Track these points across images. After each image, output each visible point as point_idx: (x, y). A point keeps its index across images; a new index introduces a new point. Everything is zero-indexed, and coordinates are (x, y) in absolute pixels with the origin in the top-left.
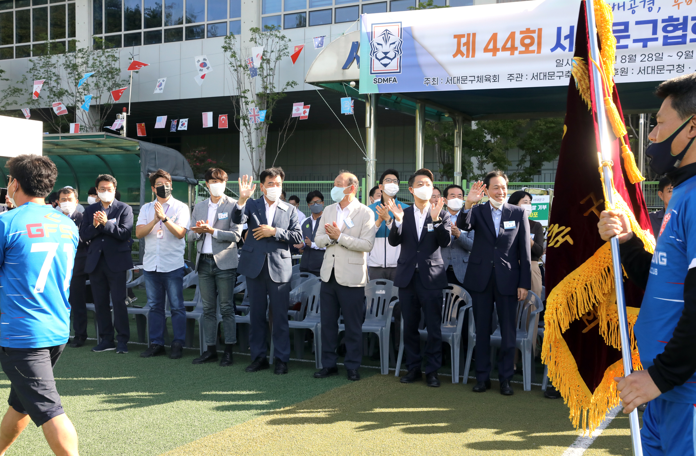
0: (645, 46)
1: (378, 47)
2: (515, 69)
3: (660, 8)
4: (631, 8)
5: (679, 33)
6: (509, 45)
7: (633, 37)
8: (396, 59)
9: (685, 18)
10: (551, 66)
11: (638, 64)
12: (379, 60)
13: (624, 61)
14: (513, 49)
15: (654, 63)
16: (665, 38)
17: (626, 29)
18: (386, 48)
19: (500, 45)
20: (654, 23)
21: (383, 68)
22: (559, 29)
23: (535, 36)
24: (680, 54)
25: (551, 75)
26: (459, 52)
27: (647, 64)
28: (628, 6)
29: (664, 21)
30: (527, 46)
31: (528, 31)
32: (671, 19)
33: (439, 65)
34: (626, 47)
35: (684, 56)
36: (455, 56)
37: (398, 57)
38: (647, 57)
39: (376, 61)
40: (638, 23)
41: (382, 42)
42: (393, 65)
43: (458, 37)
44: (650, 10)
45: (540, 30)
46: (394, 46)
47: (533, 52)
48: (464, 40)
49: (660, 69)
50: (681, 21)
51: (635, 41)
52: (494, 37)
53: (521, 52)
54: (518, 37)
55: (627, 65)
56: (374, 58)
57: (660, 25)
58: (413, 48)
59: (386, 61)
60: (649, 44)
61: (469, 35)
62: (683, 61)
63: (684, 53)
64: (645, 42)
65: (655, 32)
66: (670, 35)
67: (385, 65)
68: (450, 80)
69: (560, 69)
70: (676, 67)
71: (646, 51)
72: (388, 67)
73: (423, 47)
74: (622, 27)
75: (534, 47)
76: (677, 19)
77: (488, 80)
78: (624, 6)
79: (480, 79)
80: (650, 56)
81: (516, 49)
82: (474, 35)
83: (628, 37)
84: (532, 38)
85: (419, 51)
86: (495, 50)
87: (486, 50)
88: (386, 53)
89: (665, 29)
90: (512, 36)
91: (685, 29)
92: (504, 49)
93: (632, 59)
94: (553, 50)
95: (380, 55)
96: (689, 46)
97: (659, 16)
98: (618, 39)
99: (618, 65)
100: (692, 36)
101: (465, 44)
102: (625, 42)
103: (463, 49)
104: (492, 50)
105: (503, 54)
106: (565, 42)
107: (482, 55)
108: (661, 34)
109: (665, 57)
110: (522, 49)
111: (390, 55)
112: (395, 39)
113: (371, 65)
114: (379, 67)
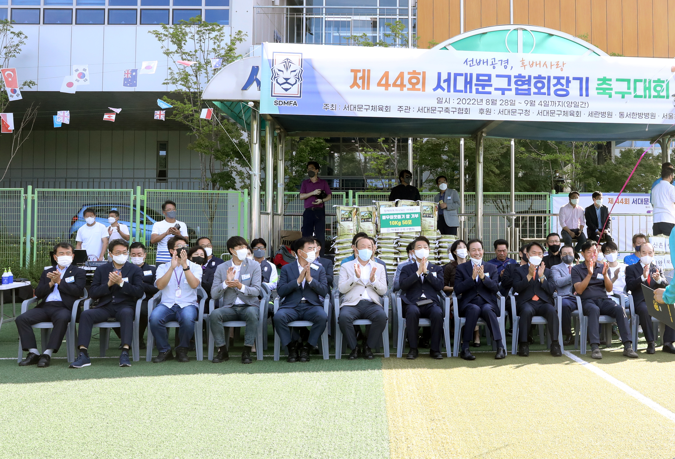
0: (503, 94)
1: (279, 73)
2: (404, 103)
3: (512, 67)
4: (492, 64)
5: (526, 87)
6: (399, 82)
7: (494, 86)
8: (296, 85)
9: (530, 77)
10: (433, 103)
11: (498, 107)
12: (280, 85)
13: (488, 103)
15: (509, 107)
16: (516, 89)
17: (489, 81)
18: (287, 74)
19: (391, 82)
20: (509, 77)
21: (284, 92)
22: (439, 74)
23: (420, 77)
24: (526, 102)
25: (433, 110)
26: (355, 84)
27: (504, 107)
28: (490, 63)
29: (515, 77)
30: (414, 85)
31: (414, 72)
32: (520, 76)
33: (338, 94)
34: (490, 93)
35: (529, 104)
36: (352, 87)
37: (298, 83)
38: (504, 102)
39: (277, 85)
40: (498, 76)
41: (283, 68)
42: (294, 90)
43: (355, 71)
44: (506, 67)
45: (424, 73)
46: (295, 73)
47: (419, 90)
48: (360, 75)
49: (513, 112)
50: (527, 78)
51: (496, 89)
52: (386, 75)
53: (409, 89)
54: (406, 77)
55: (490, 107)
56: (275, 82)
57: (513, 80)
58: (314, 77)
59: (286, 86)
60: (506, 92)
61: (364, 71)
62: (528, 107)
63: (529, 102)
64: (503, 91)
65: (509, 84)
66: (520, 87)
67: (286, 90)
68: (347, 107)
69: (440, 105)
70: (524, 111)
71: (504, 98)
72: (288, 92)
73: (323, 77)
74: (487, 78)
75: (419, 86)
76: (524, 77)
77: (381, 109)
78: (487, 62)
79: (374, 108)
80: (506, 102)
81: (405, 86)
82: (369, 71)
83: (491, 86)
84: (418, 79)
85: (319, 80)
86: (387, 85)
87: (379, 84)
88: (287, 79)
89: (516, 83)
90: (401, 75)
91: (529, 84)
92: (395, 85)
93: (494, 102)
95: (282, 81)
96: (532, 97)
97: (513, 73)
98: (484, 86)
99: (484, 106)
100: (533, 90)
101: (361, 78)
102: (488, 89)
103: (359, 82)
104: (384, 85)
105: (394, 89)
106: (444, 85)
107: (376, 88)
108: (514, 86)
109: (517, 103)
110: (409, 86)
111: (291, 82)
112: (296, 67)
113: (272, 88)
114: (280, 91)
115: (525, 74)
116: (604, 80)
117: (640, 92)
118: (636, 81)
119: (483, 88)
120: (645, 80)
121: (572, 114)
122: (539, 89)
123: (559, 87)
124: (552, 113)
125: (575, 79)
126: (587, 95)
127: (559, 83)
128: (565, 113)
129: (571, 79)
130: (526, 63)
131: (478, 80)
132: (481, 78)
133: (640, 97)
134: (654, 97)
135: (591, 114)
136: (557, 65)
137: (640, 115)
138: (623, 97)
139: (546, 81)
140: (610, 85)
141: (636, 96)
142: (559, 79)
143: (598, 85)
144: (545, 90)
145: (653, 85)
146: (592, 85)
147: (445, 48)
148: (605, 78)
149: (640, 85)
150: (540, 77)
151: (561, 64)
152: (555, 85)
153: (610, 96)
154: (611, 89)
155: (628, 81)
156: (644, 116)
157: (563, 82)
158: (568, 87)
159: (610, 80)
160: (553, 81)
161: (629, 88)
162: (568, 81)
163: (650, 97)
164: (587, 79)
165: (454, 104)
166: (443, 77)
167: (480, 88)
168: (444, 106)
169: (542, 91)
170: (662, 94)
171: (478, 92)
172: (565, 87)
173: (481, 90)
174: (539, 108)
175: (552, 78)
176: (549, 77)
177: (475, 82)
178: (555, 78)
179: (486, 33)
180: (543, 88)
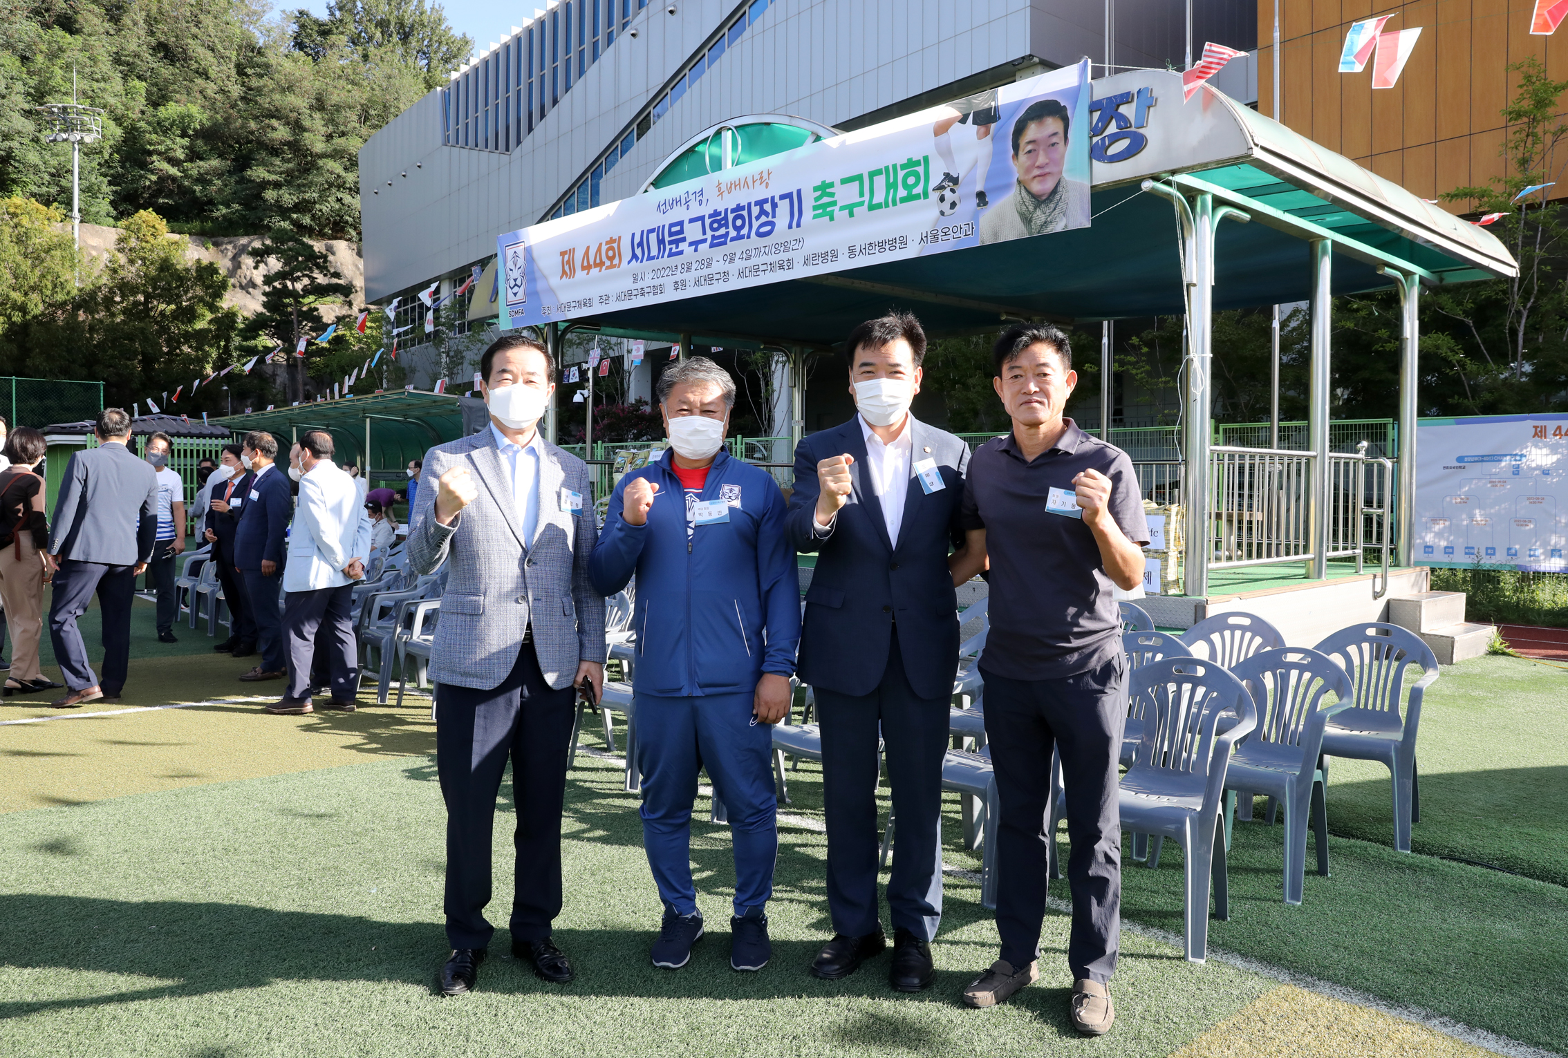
0: (696, 250)
1: (510, 272)
2: (603, 289)
3: (707, 200)
4: (686, 202)
5: (722, 231)
6: (598, 261)
7: (689, 240)
8: (522, 286)
9: (726, 210)
10: (627, 284)
11: (694, 274)
12: (512, 288)
13: (683, 271)
14: (602, 264)
15: (706, 272)
16: (713, 237)
17: (681, 232)
19: (592, 262)
20: (702, 218)
21: (515, 297)
22: (633, 234)
23: (615, 245)
24: (724, 258)
25: (629, 295)
26: (564, 272)
27: (700, 273)
28: (683, 201)
29: (710, 216)
30: (611, 259)
31: (611, 240)
32: (716, 213)
33: (551, 291)
34: (681, 253)
35: (727, 260)
36: (561, 278)
37: (524, 283)
38: (700, 264)
39: (509, 290)
40: (691, 221)
41: (513, 268)
42: (521, 291)
43: (563, 254)
44: (700, 203)
45: (619, 239)
46: (520, 270)
47: (616, 266)
48: (566, 257)
49: (709, 279)
50: (723, 215)
51: (691, 244)
52: (587, 252)
53: (608, 268)
55: (686, 276)
56: (508, 286)
57: (708, 221)
58: (533, 272)
59: (516, 289)
60: (700, 246)
61: (570, 250)
62: (727, 267)
63: (727, 257)
64: (695, 244)
65: (704, 233)
66: (717, 234)
68: (560, 308)
69: (636, 286)
70: (722, 275)
71: (699, 257)
72: (517, 297)
73: (540, 270)
74: (678, 228)
75: (616, 261)
76: (720, 213)
78: (680, 200)
79: (580, 304)
80: (702, 262)
81: (604, 264)
82: (574, 250)
83: (684, 240)
84: (613, 249)
85: (537, 275)
86: (589, 267)
87: (583, 268)
88: (515, 280)
89: (711, 227)
90: (600, 248)
91: (726, 226)
92: (596, 265)
93: (688, 267)
94: (629, 262)
95: (512, 283)
96: (731, 247)
97: (706, 211)
98: (677, 242)
99: (679, 277)
100: (733, 233)
101: (568, 263)
102: (682, 246)
103: (567, 268)
104: (587, 268)
105: (594, 271)
106: (638, 252)
107: (580, 274)
108: (709, 234)
109: (714, 263)
110: (608, 263)
111: (519, 282)
112: (521, 262)
113: (507, 295)
114: (511, 298)
115: (721, 209)
116: (824, 188)
117: (879, 198)
118: (872, 175)
119: (677, 247)
120: (887, 168)
121: (782, 267)
122: (738, 229)
123: (763, 219)
124: (755, 270)
125: (782, 198)
126: (798, 225)
127: (763, 212)
128: (773, 267)
129: (777, 200)
130: (723, 188)
131: (671, 234)
132: (674, 229)
133: (879, 206)
134: (903, 200)
135: (807, 262)
136: (761, 178)
137: (881, 245)
138: (851, 214)
139: (745, 213)
140: (832, 195)
141: (872, 207)
142: (760, 203)
143: (817, 199)
144: (745, 231)
145: (901, 174)
146: (808, 203)
147: (646, 191)
148: (823, 183)
149: (880, 181)
150: (739, 208)
151: (765, 175)
152: (758, 218)
153: (832, 219)
154: (834, 203)
155: (859, 178)
156: (887, 246)
157: (768, 207)
158: (774, 216)
159: (831, 185)
160: (755, 211)
161: (861, 194)
162: (774, 206)
163: (894, 204)
164: (799, 192)
165: (648, 282)
166: (637, 240)
167: (674, 246)
168: (640, 285)
169: (742, 232)
170: (915, 191)
171: (671, 255)
172: (770, 219)
173: (674, 250)
174: (739, 264)
175: (753, 204)
176: (749, 204)
177: (667, 239)
178: (757, 203)
179: (691, 150)
180: (743, 226)
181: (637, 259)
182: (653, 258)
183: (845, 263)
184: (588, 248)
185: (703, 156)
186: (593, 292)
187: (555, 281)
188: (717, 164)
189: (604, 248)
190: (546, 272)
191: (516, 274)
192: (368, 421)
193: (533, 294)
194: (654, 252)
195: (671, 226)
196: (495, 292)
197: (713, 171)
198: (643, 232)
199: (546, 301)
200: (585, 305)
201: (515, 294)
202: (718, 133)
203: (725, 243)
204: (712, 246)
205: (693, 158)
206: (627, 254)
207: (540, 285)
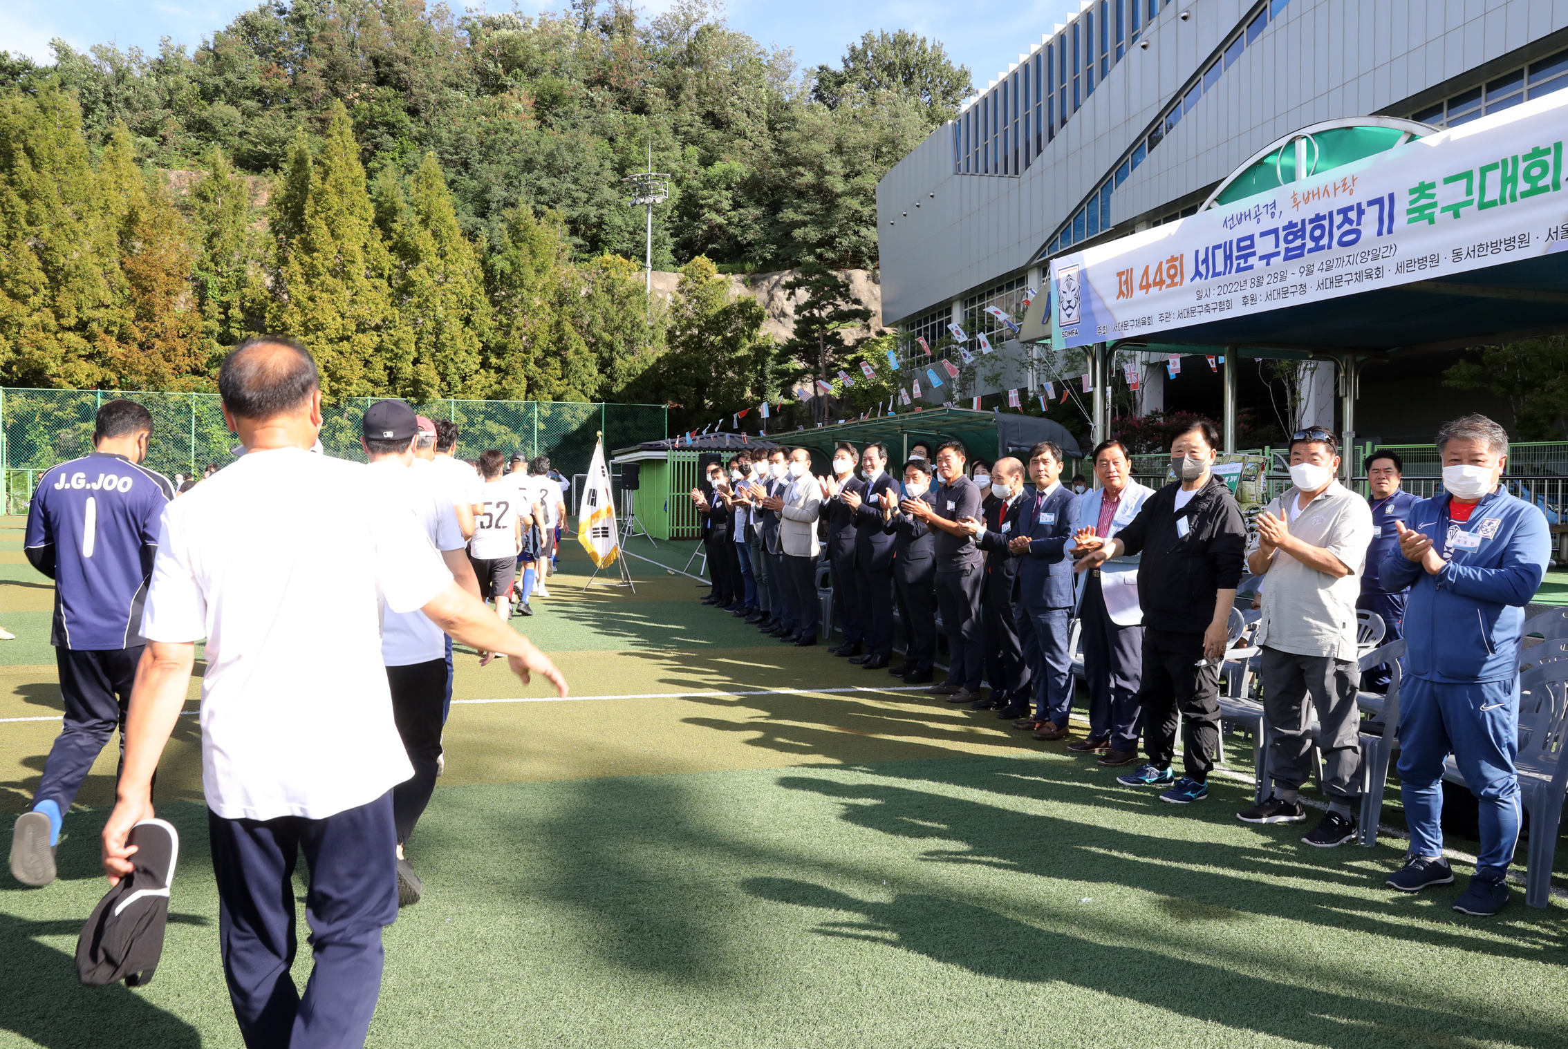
0: (1268, 264)
1: (1064, 295)
2: (1163, 307)
3: (1281, 212)
4: (1256, 216)
5: (1298, 242)
6: (1158, 280)
7: (1259, 254)
8: (1076, 308)
9: (1303, 221)
10: (1191, 301)
11: (1266, 288)
12: (1065, 310)
13: (1252, 286)
14: (1162, 282)
15: (1279, 285)
16: (1287, 250)
17: (1252, 246)
19: (1151, 281)
20: (1275, 231)
21: (1069, 319)
22: (1197, 252)
23: (1177, 263)
24: (1301, 270)
25: (1192, 311)
26: (1121, 293)
27: (1273, 286)
28: (1253, 215)
29: (1285, 228)
30: (1172, 277)
31: (1172, 260)
32: (1291, 225)
33: (1107, 310)
34: (1251, 267)
35: (1304, 272)
36: (1118, 297)
37: (1078, 304)
38: (1272, 278)
39: (1063, 311)
40: (1263, 234)
41: (1066, 289)
42: (1075, 313)
43: (1120, 274)
44: (1272, 216)
45: (1181, 256)
46: (1074, 292)
47: (1177, 284)
48: (1124, 278)
49: (1284, 292)
50: (1300, 226)
51: (1261, 258)
52: (1146, 272)
53: (1168, 286)
55: (1256, 290)
56: (1061, 308)
57: (1282, 234)
58: (1088, 293)
59: (1070, 311)
60: (1273, 260)
61: (1127, 271)
62: (1304, 279)
63: (1304, 268)
64: (1267, 257)
65: (1277, 246)
66: (1291, 246)
68: (1116, 327)
69: (1200, 303)
70: (1299, 287)
71: (1271, 270)
72: (1071, 318)
73: (1095, 291)
74: (1248, 243)
75: (1177, 279)
76: (1296, 225)
78: (1249, 214)
79: (1138, 323)
80: (1275, 276)
81: (1164, 282)
82: (1131, 270)
83: (1254, 254)
84: (1174, 267)
85: (1092, 296)
86: (1147, 287)
87: (1141, 287)
88: (1069, 302)
89: (1286, 239)
90: (1160, 267)
91: (1303, 237)
92: (1155, 284)
93: (1259, 281)
94: (1192, 280)
95: (1066, 305)
96: (1308, 258)
97: (1280, 223)
98: (1245, 257)
99: (1248, 292)
100: (1310, 244)
101: (1125, 282)
102: (1251, 261)
103: (1124, 288)
104: (1145, 287)
105: (1154, 290)
106: (1202, 269)
107: (1138, 294)
108: (1282, 246)
109: (1289, 276)
110: (1168, 281)
111: (1072, 304)
112: (1075, 284)
113: (1059, 317)
114: (1064, 319)
115: (1297, 219)
116: (1423, 189)
117: (1492, 194)
118: (1484, 170)
119: (1246, 262)
120: (1504, 162)
121: (1369, 276)
122: (1316, 240)
123: (1347, 227)
124: (1338, 281)
125: (1370, 203)
126: (1390, 231)
127: (1347, 220)
128: (1358, 277)
129: (1364, 206)
130: (1300, 198)
131: (1239, 249)
132: (1242, 244)
133: (1493, 204)
134: (1525, 195)
135: (1400, 269)
136: (1344, 185)
137: (1495, 246)
138: (1457, 215)
139: (1326, 223)
140: (1433, 196)
141: (1483, 206)
142: (1344, 211)
143: (1411, 203)
144: (1325, 241)
145: (1522, 166)
146: (1401, 207)
147: (1209, 208)
148: (1422, 184)
149: (1494, 177)
150: (1318, 218)
151: (1349, 182)
152: (1339, 227)
153: (1432, 222)
154: (1434, 205)
155: (1468, 175)
156: (1503, 246)
157: (1353, 215)
158: (1359, 223)
159: (1432, 185)
160: (1338, 219)
161: (1469, 192)
162: (1361, 212)
163: (1513, 198)
164: (1391, 197)
165: (1214, 297)
166: (1202, 256)
167: (1242, 261)
168: (1204, 302)
169: (1322, 243)
170: (1541, 183)
171: (1239, 270)
172: (1354, 226)
173: (1242, 265)
174: (1318, 275)
175: (1335, 213)
176: (1331, 214)
177: (1235, 253)
178: (1339, 212)
179: (1260, 163)
180: (1322, 237)
181: (1201, 275)
182: (1219, 274)
183: (1448, 268)
184: (1147, 267)
185: (1274, 168)
186: (1153, 310)
187: (1111, 301)
188: (1290, 175)
189: (1165, 267)
190: (1102, 293)
191: (1070, 296)
192: (906, 436)
193: (1087, 314)
194: (1220, 268)
195: (1240, 241)
196: (1048, 313)
197: (1286, 183)
198: (1207, 249)
199: (1101, 320)
200: (1144, 323)
201: (1069, 316)
202: (1291, 143)
203: (1302, 255)
204: (1286, 259)
205: (1261, 171)
206: (1189, 269)
207: (1095, 306)
